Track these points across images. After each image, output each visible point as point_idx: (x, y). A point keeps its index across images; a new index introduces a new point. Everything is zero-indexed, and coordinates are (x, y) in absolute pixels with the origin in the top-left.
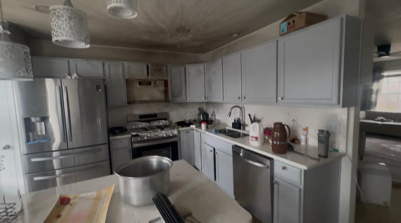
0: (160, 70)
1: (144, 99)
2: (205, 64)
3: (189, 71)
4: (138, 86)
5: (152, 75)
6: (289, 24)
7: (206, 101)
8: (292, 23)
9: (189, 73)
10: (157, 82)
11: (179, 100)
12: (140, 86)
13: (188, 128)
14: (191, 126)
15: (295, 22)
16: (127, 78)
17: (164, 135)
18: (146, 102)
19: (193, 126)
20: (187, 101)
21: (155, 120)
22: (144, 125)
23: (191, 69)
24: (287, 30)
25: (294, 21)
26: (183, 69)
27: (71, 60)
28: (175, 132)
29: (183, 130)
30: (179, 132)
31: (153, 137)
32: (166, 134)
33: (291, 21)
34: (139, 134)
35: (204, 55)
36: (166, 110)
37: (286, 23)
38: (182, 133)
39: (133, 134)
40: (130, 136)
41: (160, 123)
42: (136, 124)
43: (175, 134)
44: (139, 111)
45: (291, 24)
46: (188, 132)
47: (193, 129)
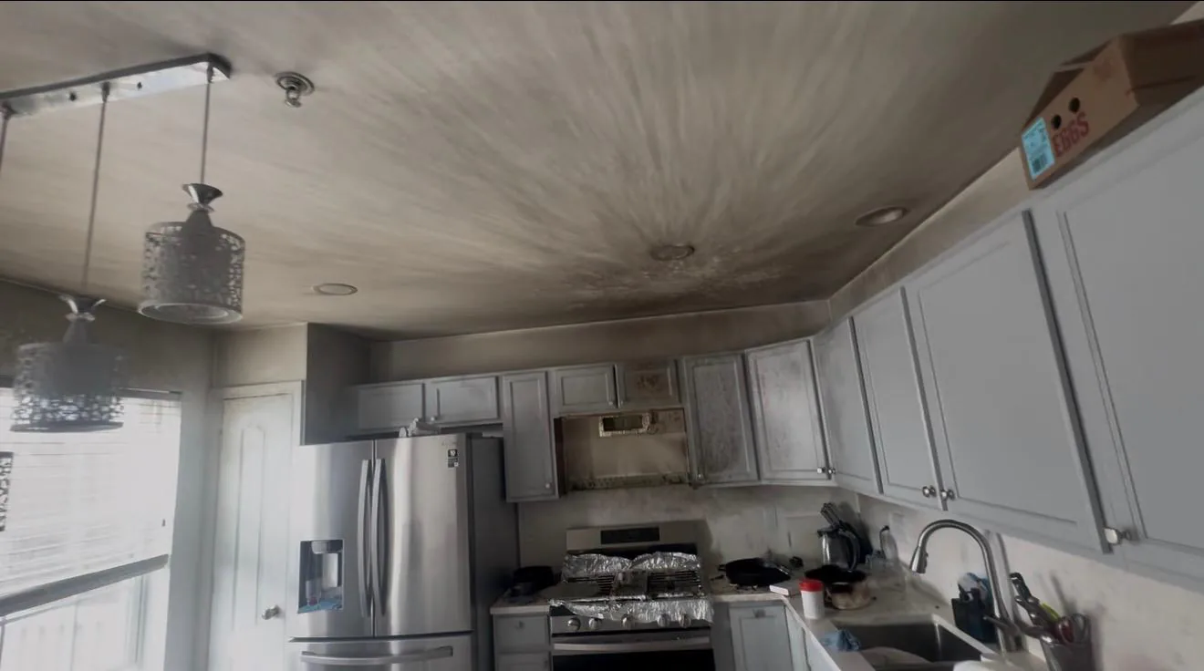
0: (653, 380)
1: (621, 474)
2: (811, 339)
3: (757, 370)
4: (602, 434)
5: (627, 400)
6: (1057, 122)
7: (831, 483)
8: (1067, 117)
9: (757, 375)
10: (661, 416)
11: (729, 476)
12: (609, 434)
13: (759, 596)
14: (772, 588)
15: (1082, 108)
16: (557, 417)
17: (658, 619)
18: (628, 484)
19: (778, 591)
20: (764, 482)
21: (651, 550)
22: (615, 566)
23: (766, 362)
24: (1058, 154)
25: (1075, 105)
26: (736, 367)
27: (428, 382)
28: (701, 610)
29: (740, 605)
30: (720, 610)
31: (615, 623)
32: (665, 616)
33: (1060, 105)
34: (569, 606)
35: (828, 301)
36: (694, 513)
37: (1040, 124)
38: (734, 614)
39: (554, 604)
40: (546, 609)
41: (668, 562)
42: (591, 561)
43: (701, 620)
44: (607, 513)
45: (1064, 123)
46: (759, 615)
47: (779, 603)
